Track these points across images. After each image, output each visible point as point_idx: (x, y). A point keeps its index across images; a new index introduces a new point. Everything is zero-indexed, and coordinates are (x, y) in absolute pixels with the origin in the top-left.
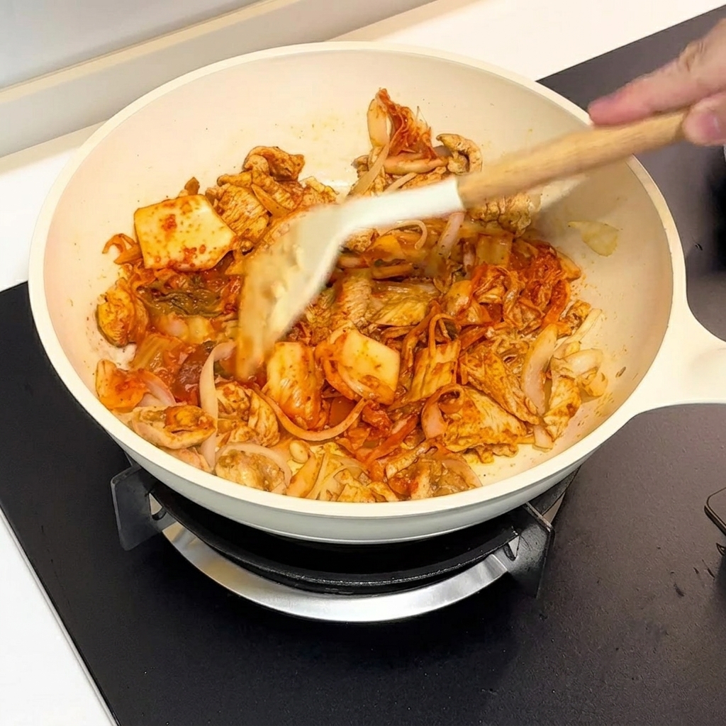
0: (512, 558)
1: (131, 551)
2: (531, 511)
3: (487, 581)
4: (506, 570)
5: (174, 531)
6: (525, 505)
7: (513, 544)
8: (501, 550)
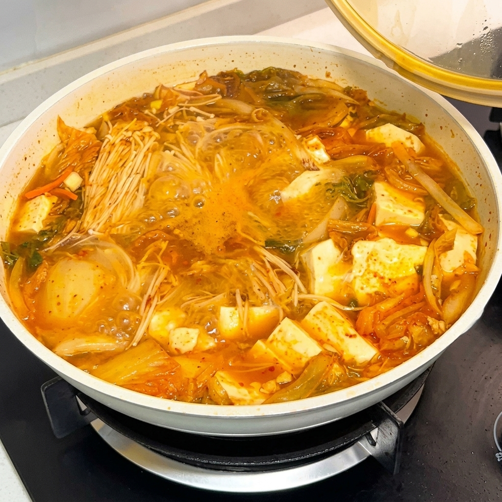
0: (374, 444)
1: (62, 439)
2: (385, 408)
3: (356, 462)
4: (371, 454)
5: (98, 425)
6: (379, 403)
7: (374, 433)
8: (365, 438)
